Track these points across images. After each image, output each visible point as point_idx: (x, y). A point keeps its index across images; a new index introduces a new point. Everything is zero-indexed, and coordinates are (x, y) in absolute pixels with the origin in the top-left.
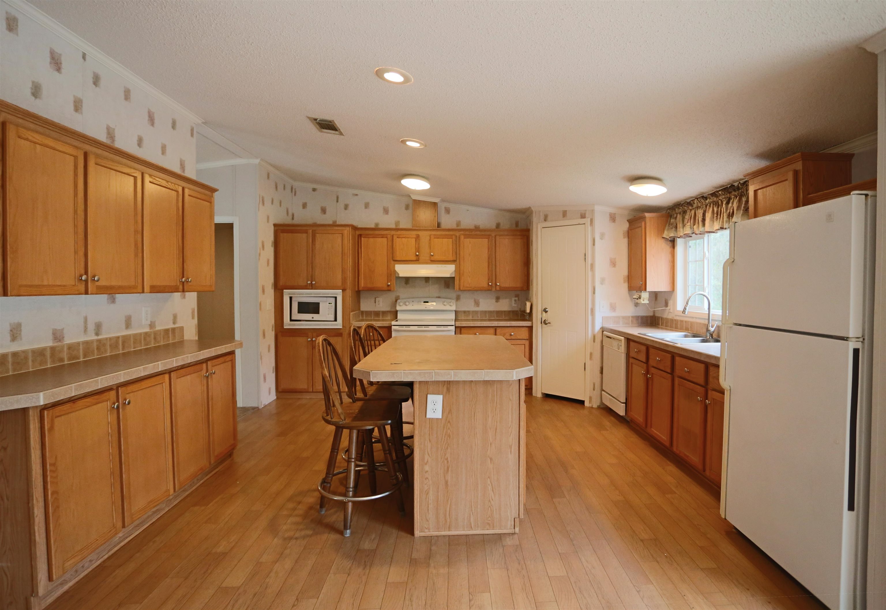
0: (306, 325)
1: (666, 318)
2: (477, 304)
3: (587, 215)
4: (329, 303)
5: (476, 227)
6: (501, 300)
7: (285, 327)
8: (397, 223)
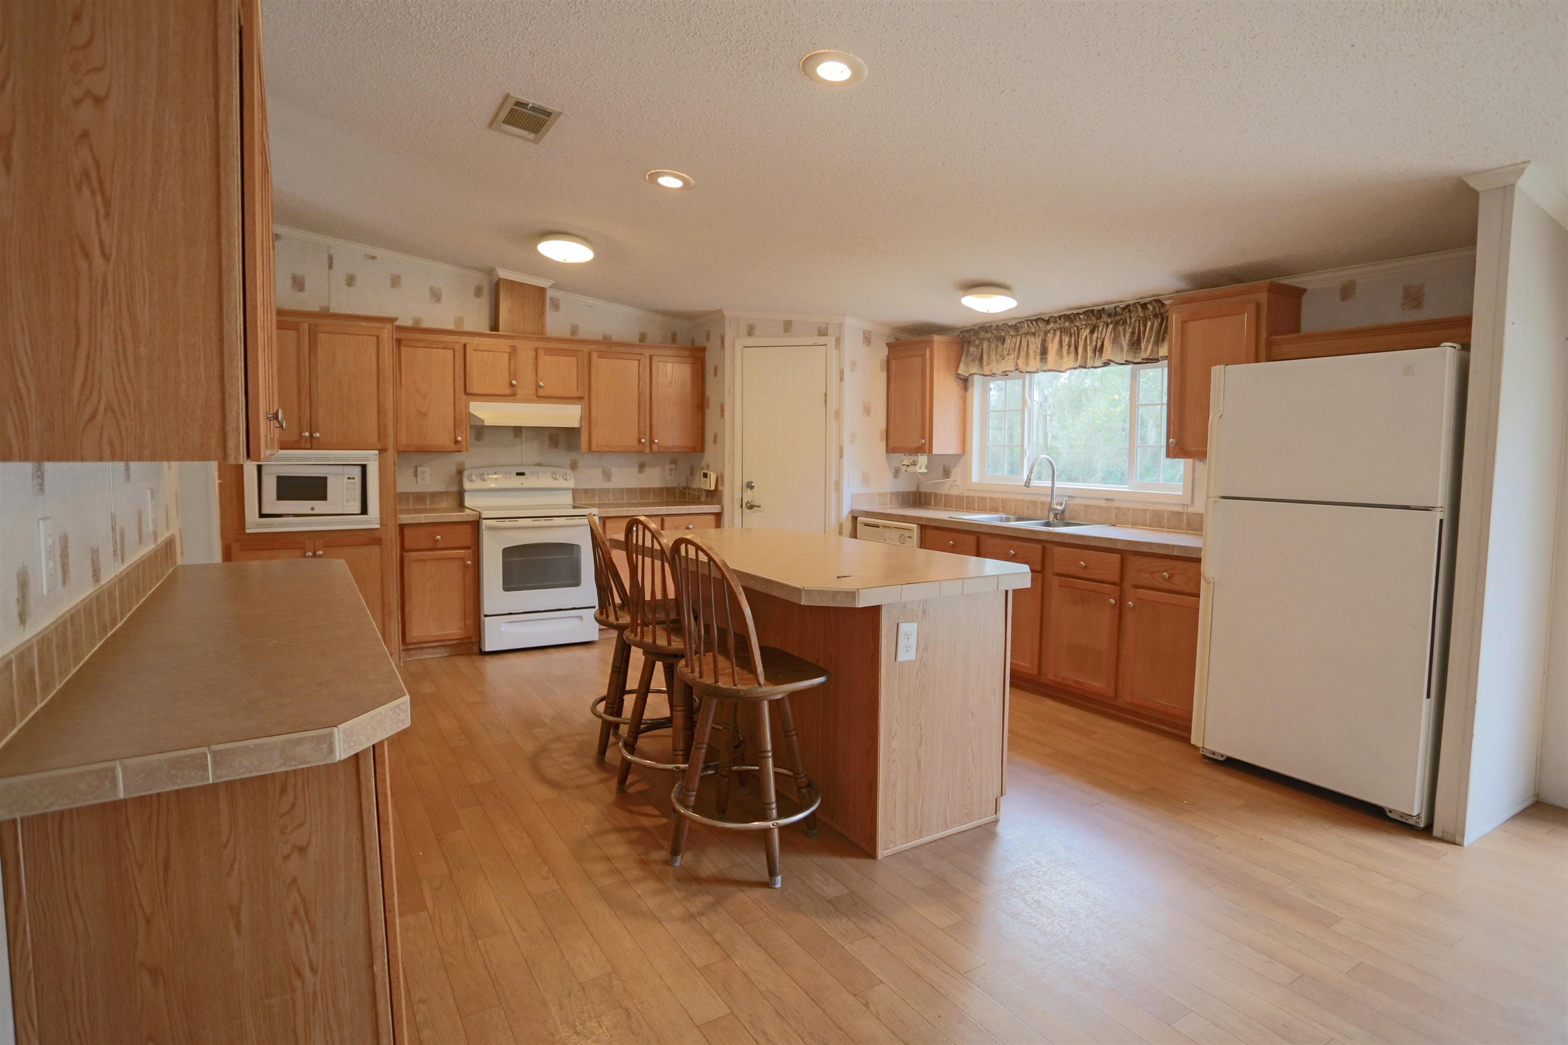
0: (299, 524)
1: (945, 494)
2: (607, 476)
3: (830, 331)
4: (349, 478)
5: (605, 337)
6: (647, 469)
7: (248, 531)
8: (459, 321)
